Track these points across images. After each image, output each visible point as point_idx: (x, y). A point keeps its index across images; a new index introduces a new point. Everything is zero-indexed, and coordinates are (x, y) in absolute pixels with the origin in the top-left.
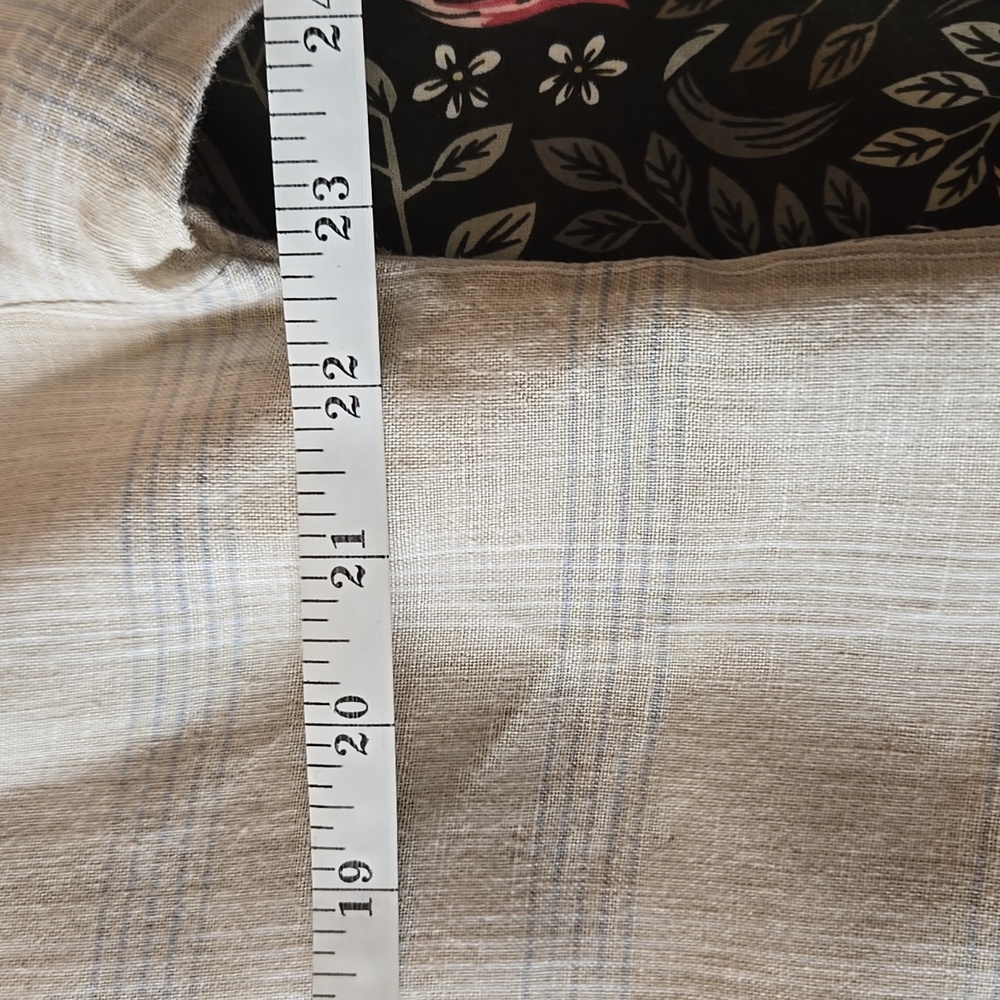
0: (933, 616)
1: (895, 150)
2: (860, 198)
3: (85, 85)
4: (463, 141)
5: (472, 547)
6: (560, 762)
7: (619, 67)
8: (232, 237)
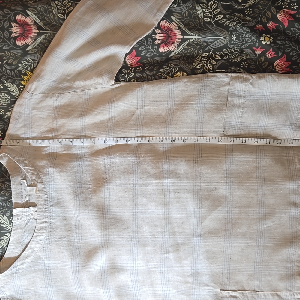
0: (162, 106)
1: (160, 74)
2: (158, 78)
3: (109, 74)
4: (131, 74)
5: (131, 102)
6: (138, 118)
7: (142, 69)
8: (116, 82)
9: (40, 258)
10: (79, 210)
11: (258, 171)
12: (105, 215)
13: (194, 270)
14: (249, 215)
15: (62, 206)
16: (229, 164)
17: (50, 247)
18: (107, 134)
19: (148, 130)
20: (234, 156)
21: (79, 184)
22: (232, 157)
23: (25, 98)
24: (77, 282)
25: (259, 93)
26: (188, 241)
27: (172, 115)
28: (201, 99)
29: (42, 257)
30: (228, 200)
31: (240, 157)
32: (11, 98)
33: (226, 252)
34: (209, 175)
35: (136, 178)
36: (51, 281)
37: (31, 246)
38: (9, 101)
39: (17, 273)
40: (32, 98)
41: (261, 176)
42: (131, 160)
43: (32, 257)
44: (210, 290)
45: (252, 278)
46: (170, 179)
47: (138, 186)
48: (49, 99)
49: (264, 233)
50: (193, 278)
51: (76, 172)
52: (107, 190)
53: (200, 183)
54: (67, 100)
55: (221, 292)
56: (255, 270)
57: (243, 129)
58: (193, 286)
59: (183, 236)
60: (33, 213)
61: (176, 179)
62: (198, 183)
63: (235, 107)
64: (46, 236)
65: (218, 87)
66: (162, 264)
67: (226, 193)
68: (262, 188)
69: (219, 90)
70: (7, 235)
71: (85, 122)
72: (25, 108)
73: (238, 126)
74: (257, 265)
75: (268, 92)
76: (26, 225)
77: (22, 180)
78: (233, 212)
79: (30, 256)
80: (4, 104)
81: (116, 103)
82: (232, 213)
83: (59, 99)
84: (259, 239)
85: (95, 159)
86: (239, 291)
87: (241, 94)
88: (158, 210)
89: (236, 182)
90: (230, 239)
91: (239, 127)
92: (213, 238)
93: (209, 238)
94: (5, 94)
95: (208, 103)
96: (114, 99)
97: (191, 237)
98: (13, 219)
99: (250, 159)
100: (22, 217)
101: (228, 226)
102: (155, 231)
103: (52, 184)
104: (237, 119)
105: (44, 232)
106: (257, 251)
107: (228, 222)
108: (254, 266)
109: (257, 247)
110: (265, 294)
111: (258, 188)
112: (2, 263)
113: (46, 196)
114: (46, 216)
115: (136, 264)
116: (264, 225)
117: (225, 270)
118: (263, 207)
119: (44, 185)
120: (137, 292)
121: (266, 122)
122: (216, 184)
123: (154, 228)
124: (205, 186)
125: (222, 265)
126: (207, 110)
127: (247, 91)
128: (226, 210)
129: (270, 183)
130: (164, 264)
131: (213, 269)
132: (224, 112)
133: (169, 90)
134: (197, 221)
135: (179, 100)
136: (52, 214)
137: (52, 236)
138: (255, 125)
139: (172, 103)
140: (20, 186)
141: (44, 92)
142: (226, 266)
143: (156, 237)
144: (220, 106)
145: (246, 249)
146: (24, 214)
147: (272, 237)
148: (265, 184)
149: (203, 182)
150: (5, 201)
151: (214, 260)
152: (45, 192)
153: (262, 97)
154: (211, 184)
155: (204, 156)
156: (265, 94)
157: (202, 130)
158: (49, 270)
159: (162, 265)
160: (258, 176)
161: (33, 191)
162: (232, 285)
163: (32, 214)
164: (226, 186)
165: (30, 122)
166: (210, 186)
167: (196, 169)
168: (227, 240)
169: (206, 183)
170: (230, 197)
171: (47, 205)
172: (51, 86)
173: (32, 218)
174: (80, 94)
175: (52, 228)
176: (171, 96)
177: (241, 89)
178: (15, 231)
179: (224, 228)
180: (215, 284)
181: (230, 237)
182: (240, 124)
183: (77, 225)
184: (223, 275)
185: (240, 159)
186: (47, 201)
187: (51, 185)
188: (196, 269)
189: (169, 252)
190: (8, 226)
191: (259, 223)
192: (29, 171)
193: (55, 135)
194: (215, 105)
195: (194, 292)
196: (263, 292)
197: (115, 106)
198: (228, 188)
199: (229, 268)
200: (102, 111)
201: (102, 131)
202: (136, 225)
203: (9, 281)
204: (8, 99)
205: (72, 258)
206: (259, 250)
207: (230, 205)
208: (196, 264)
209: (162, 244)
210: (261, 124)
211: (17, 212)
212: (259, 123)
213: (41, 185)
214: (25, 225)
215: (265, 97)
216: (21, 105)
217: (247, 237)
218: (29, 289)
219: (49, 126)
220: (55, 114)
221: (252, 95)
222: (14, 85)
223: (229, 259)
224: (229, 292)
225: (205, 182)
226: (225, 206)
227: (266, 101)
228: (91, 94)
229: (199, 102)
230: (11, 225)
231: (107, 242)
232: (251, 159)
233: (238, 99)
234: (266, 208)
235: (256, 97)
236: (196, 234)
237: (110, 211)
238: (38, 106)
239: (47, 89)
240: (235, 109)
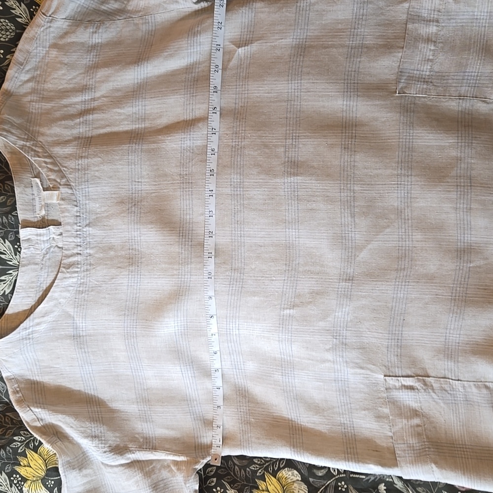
9: (70, 316)
10: (139, 230)
11: (459, 166)
12: (185, 239)
13: (338, 340)
14: (442, 243)
15: (105, 224)
16: (405, 152)
17: (86, 296)
18: (184, 94)
19: (257, 87)
20: (416, 136)
21: (137, 183)
22: (411, 137)
23: (39, 26)
24: (135, 354)
25: (465, 14)
26: (328, 288)
27: (302, 57)
28: (356, 27)
29: (72, 314)
30: (403, 217)
31: (426, 139)
32: (16, 29)
33: (397, 309)
34: (369, 170)
35: (239, 175)
36: (87, 355)
37: (54, 294)
38: (12, 34)
39: (29, 339)
40: (52, 25)
41: (465, 175)
42: (229, 144)
43: (55, 313)
44: (366, 376)
45: (441, 356)
46: (298, 177)
47: (242, 189)
48: (81, 29)
49: (467, 276)
50: (334, 354)
51: (130, 164)
52: (187, 196)
53: (352, 185)
54: (114, 34)
55: (385, 380)
56: (447, 340)
57: (435, 84)
58: (336, 367)
59: (322, 278)
60: (56, 237)
61: (310, 178)
62: (349, 186)
63: (421, 42)
64: (79, 278)
65: (389, 6)
66: (281, 326)
67: (400, 203)
68: (466, 196)
69: (392, 11)
70: (11, 274)
71: (146, 72)
72: (38, 45)
73: (424, 78)
74: (450, 334)
75: (484, 12)
76: (44, 257)
77: (32, 179)
78: (412, 238)
79: (52, 312)
80: (4, 40)
81: (201, 35)
82: (411, 240)
83: (100, 31)
84: (457, 287)
85: (163, 138)
86: (417, 376)
87: (432, 16)
88: (277, 232)
89: (418, 184)
90: (405, 285)
91: (427, 80)
92: (375, 283)
93: (367, 284)
94: (7, 21)
95: (370, 35)
96: (199, 29)
97: (336, 281)
98: (20, 245)
99: (445, 143)
100: (36, 244)
101: (403, 263)
102: (272, 269)
103: (86, 187)
104: (424, 64)
105: (77, 272)
106: (452, 309)
107: (404, 255)
108: (445, 335)
109: (453, 301)
110: (463, 384)
111: (459, 196)
112: (3, 321)
113: (76, 209)
114: (79, 244)
115: (237, 325)
116: (469, 263)
117: (393, 341)
118: (466, 232)
119: (71, 188)
120: (240, 371)
121: (479, 70)
122: (382, 187)
123: (270, 264)
124: (362, 190)
125: (388, 332)
126: (366, 47)
127: (443, 10)
128: (399, 235)
129: (481, 190)
130: (284, 326)
131: (371, 339)
132: (399, 52)
133: (298, 9)
134: (347, 253)
135: (315, 30)
136: (88, 240)
137: (90, 277)
138: (457, 75)
139: (302, 34)
140: (30, 189)
141: (74, 17)
142: (395, 334)
143: (273, 280)
144: (392, 40)
145: (432, 304)
146: (39, 238)
147: (482, 285)
148: (471, 189)
149: (359, 183)
150: (7, 214)
151: (374, 323)
152: (74, 201)
153: (472, 21)
154: (372, 186)
155: (360, 136)
156: (477, 15)
157: (356, 85)
158: (83, 336)
159: (281, 329)
160: (459, 174)
161: (53, 197)
162: (404, 367)
163: (53, 238)
164: (399, 192)
165: (43, 72)
166: (371, 191)
167: (346, 159)
168: (400, 286)
169: (364, 184)
170: (406, 211)
171: (78, 225)
172: (87, 7)
173: (54, 245)
174: (137, 22)
175: (90, 265)
176: (300, 21)
177: (431, 7)
178: (26, 268)
179: (396, 266)
180: (373, 365)
181: (405, 282)
182: (428, 76)
183: (132, 258)
184: (389, 350)
185: (428, 142)
186: (78, 218)
187: (84, 190)
188: (341, 337)
189: (294, 306)
190: (11, 257)
191: (459, 259)
192: (44, 164)
193: (90, 98)
194: (383, 39)
195: (337, 376)
196: (461, 381)
197: (200, 42)
198: (403, 194)
199: (400, 338)
200: (176, 51)
201: (175, 88)
202: (240, 257)
203: (15, 351)
204: (11, 31)
205: (125, 314)
206: (456, 308)
207: (407, 225)
208: (341, 329)
209: (282, 292)
210: (470, 74)
211: (28, 233)
212: (464, 72)
213: (67, 189)
214: (41, 257)
215: (479, 21)
216: (32, 39)
217: (436, 283)
218: (51, 367)
219: (76, 80)
220: (91, 60)
221: (452, 17)
222: (22, 4)
223: (401, 321)
224: (399, 378)
225: (361, 183)
226: (397, 227)
227: (479, 30)
228: (157, 22)
229: (352, 33)
230: (18, 257)
231: (188, 285)
232: (448, 143)
233: (426, 26)
234: (472, 233)
235: (459, 21)
236: (345, 276)
237: (193, 232)
238: (61, 42)
239: (80, 11)
240: (421, 45)
